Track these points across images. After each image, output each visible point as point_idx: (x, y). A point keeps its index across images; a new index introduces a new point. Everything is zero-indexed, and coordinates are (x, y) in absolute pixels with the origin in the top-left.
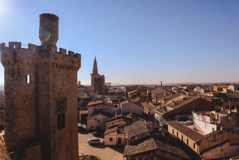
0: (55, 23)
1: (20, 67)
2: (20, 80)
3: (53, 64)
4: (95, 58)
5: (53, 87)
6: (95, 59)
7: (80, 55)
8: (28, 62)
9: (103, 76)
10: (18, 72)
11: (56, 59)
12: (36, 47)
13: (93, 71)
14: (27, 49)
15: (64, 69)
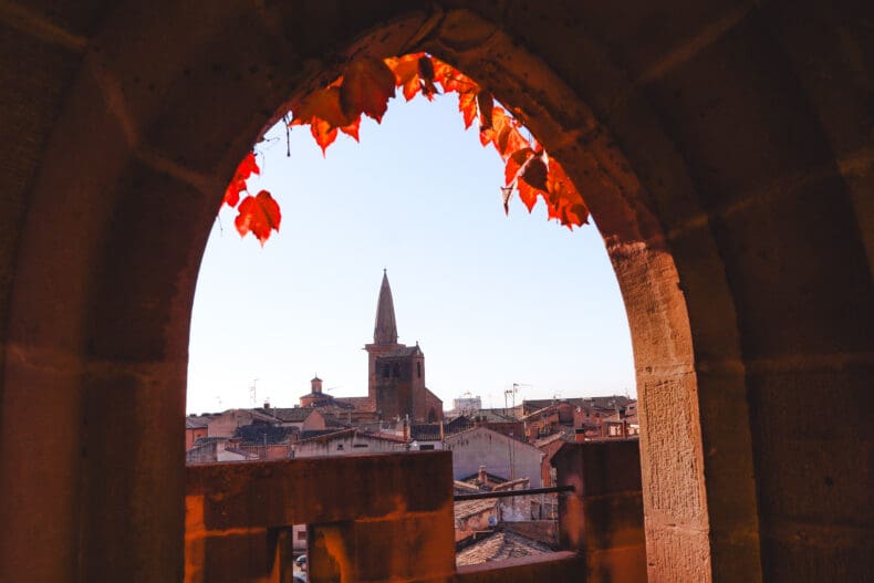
4: (385, 275)
6: (385, 281)
9: (417, 348)
13: (377, 331)
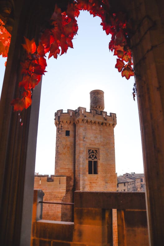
0: (99, 95)
1: (62, 126)
2: (62, 134)
3: (83, 120)
5: (84, 138)
7: (115, 114)
8: (67, 122)
10: (61, 129)
11: (85, 116)
12: (73, 111)
14: (66, 113)
15: (97, 125)
